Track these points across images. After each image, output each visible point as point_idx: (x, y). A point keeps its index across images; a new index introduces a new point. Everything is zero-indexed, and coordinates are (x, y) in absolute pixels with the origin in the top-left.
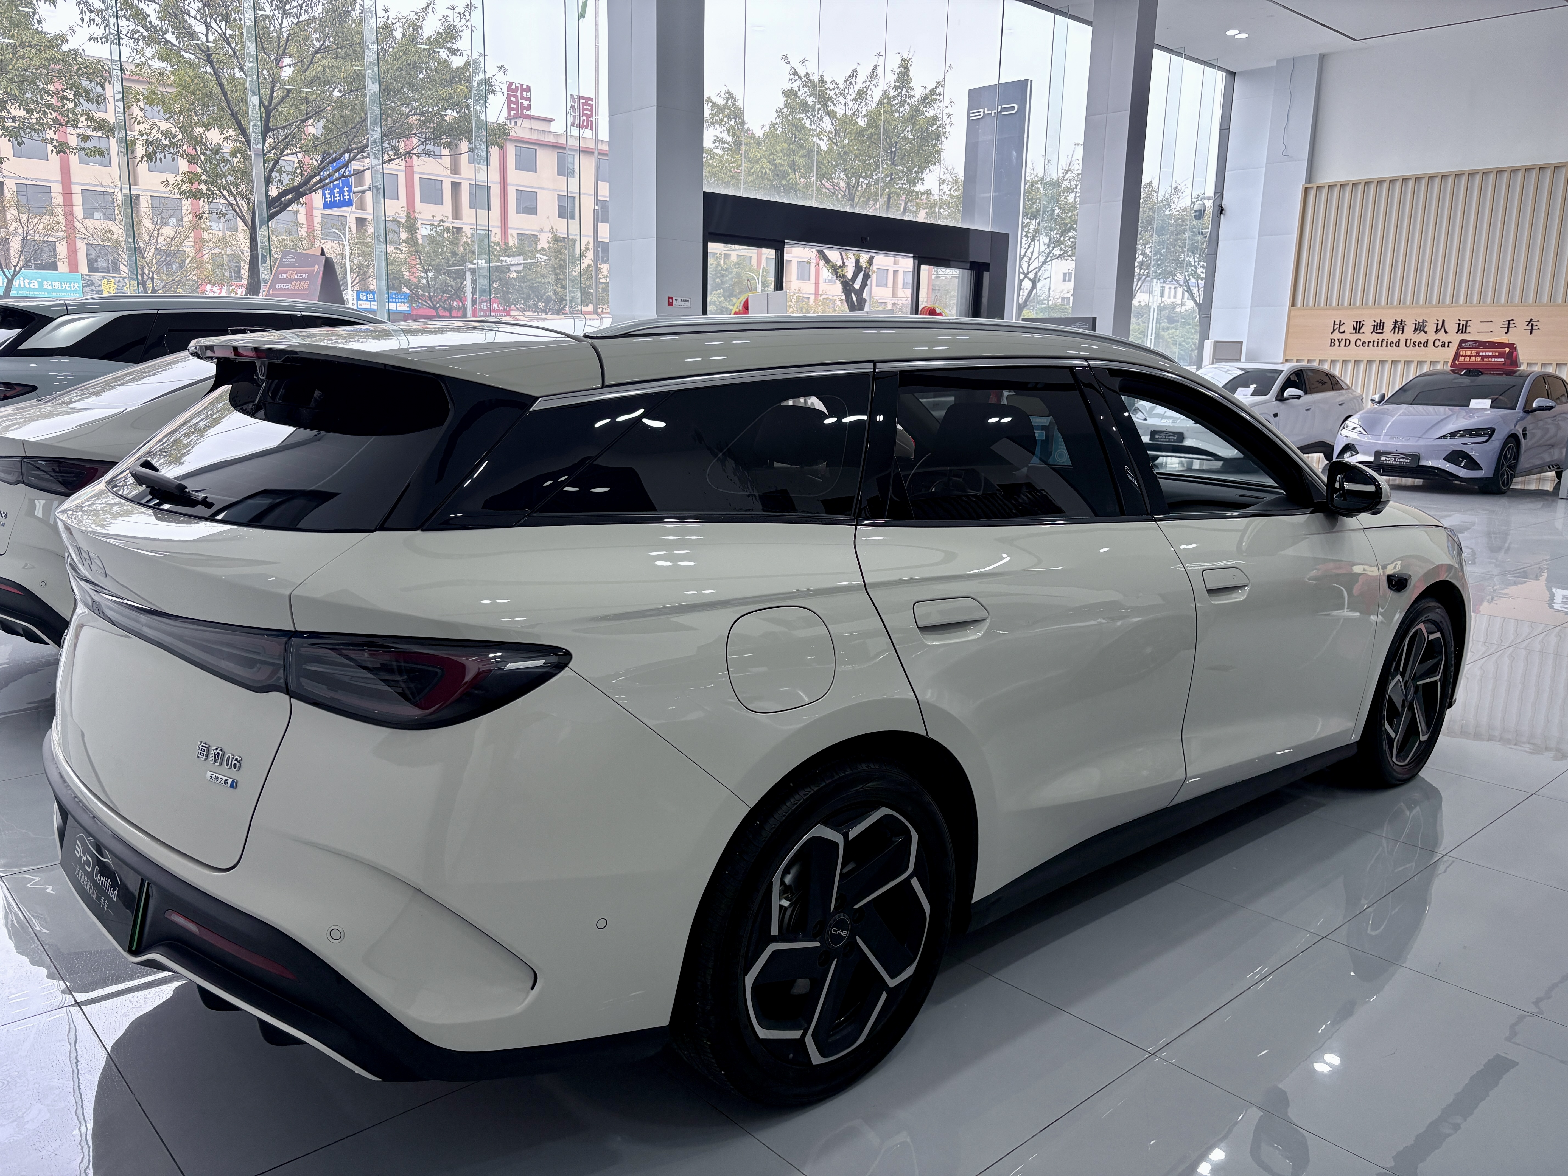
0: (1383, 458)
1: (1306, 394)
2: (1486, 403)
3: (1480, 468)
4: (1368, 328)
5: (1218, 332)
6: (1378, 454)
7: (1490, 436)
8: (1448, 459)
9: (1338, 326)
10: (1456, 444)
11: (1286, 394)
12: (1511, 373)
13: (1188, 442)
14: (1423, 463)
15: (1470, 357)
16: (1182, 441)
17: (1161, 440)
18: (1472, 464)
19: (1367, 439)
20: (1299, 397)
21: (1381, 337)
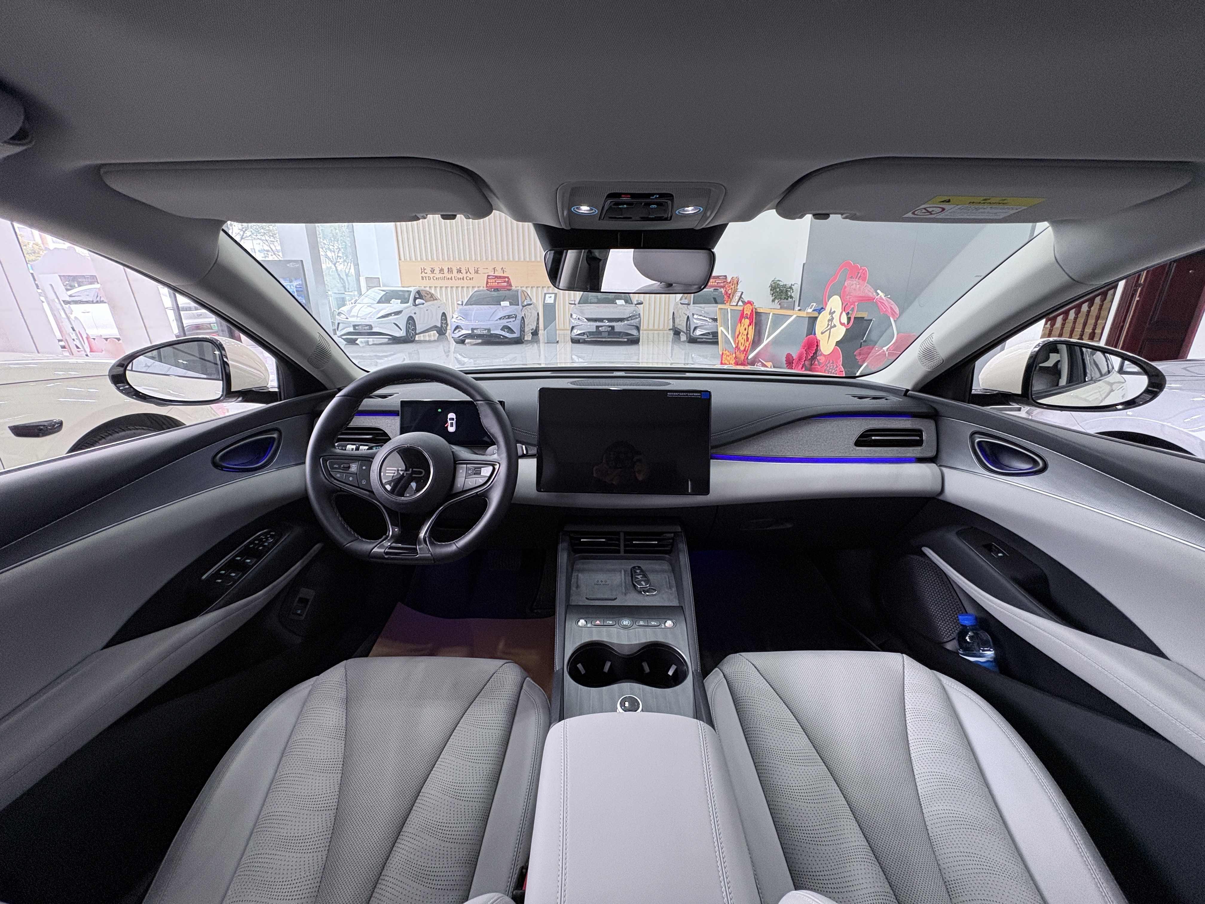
0: (475, 331)
1: (426, 302)
2: (507, 303)
3: (515, 333)
4: (437, 271)
5: (365, 274)
6: (473, 330)
7: (516, 317)
8: (502, 329)
9: (423, 270)
10: (504, 322)
11: (417, 303)
12: (509, 290)
13: (374, 330)
14: (492, 332)
15: (493, 283)
16: (372, 329)
17: (360, 329)
18: (511, 330)
19: (467, 323)
20: (423, 304)
21: (444, 275)
